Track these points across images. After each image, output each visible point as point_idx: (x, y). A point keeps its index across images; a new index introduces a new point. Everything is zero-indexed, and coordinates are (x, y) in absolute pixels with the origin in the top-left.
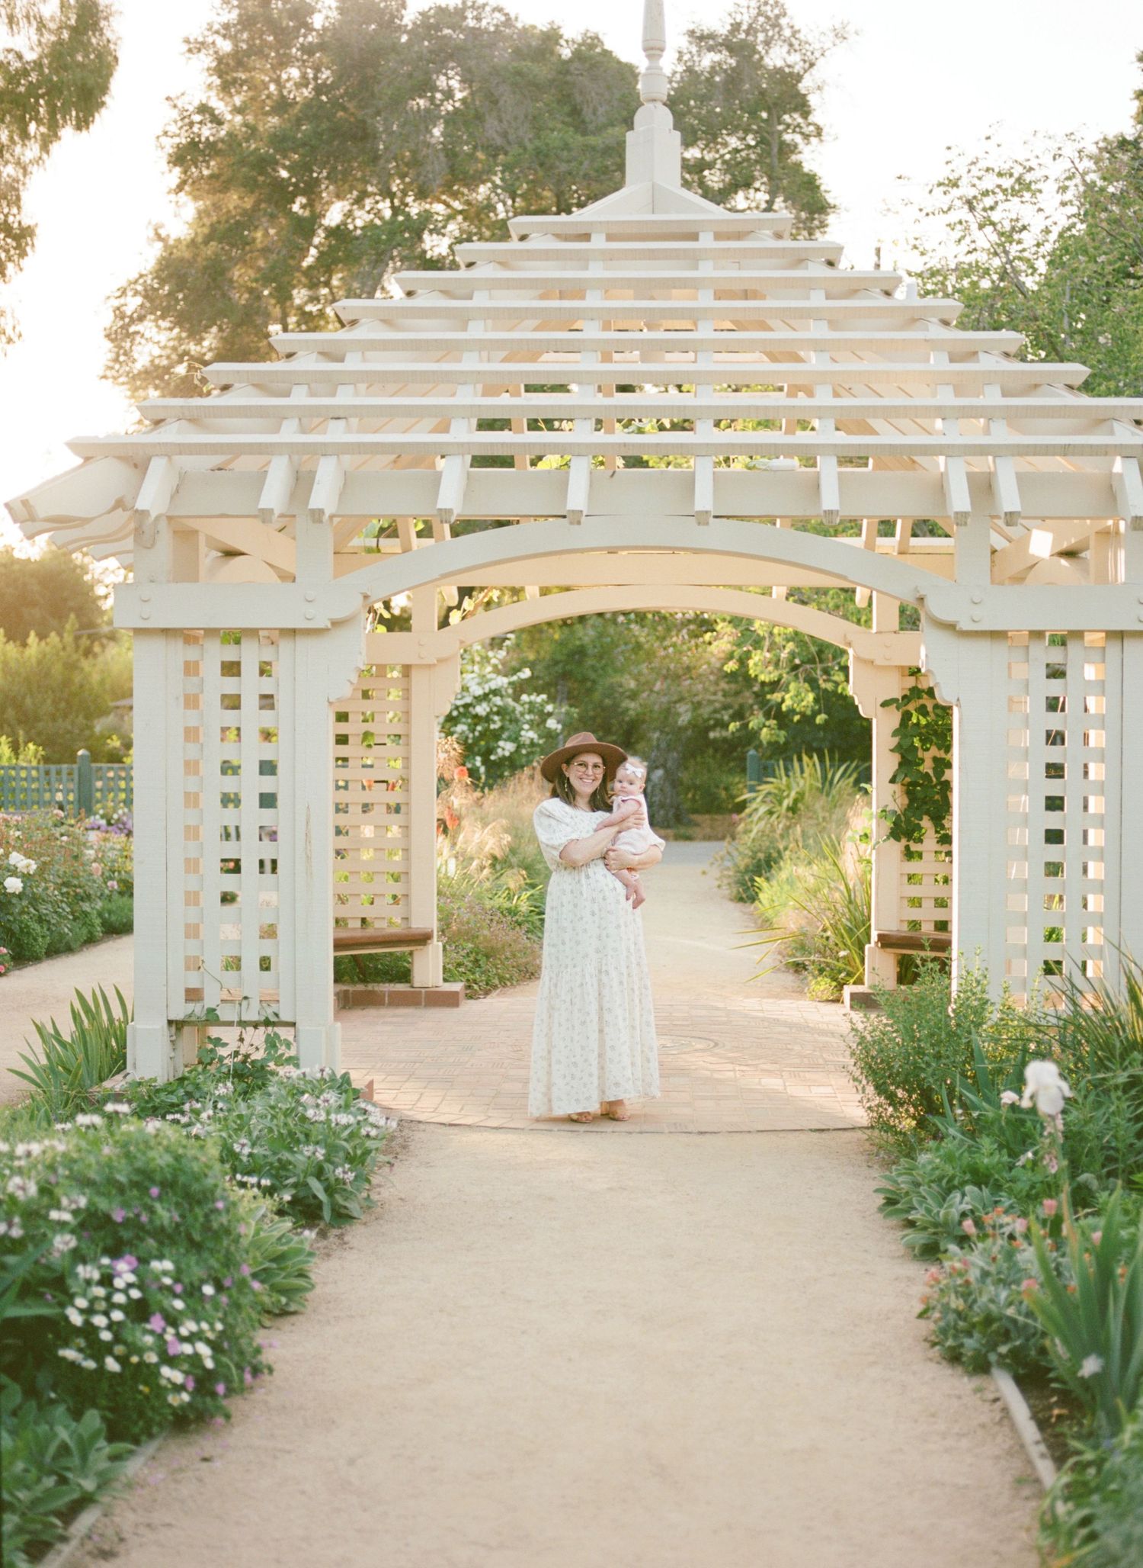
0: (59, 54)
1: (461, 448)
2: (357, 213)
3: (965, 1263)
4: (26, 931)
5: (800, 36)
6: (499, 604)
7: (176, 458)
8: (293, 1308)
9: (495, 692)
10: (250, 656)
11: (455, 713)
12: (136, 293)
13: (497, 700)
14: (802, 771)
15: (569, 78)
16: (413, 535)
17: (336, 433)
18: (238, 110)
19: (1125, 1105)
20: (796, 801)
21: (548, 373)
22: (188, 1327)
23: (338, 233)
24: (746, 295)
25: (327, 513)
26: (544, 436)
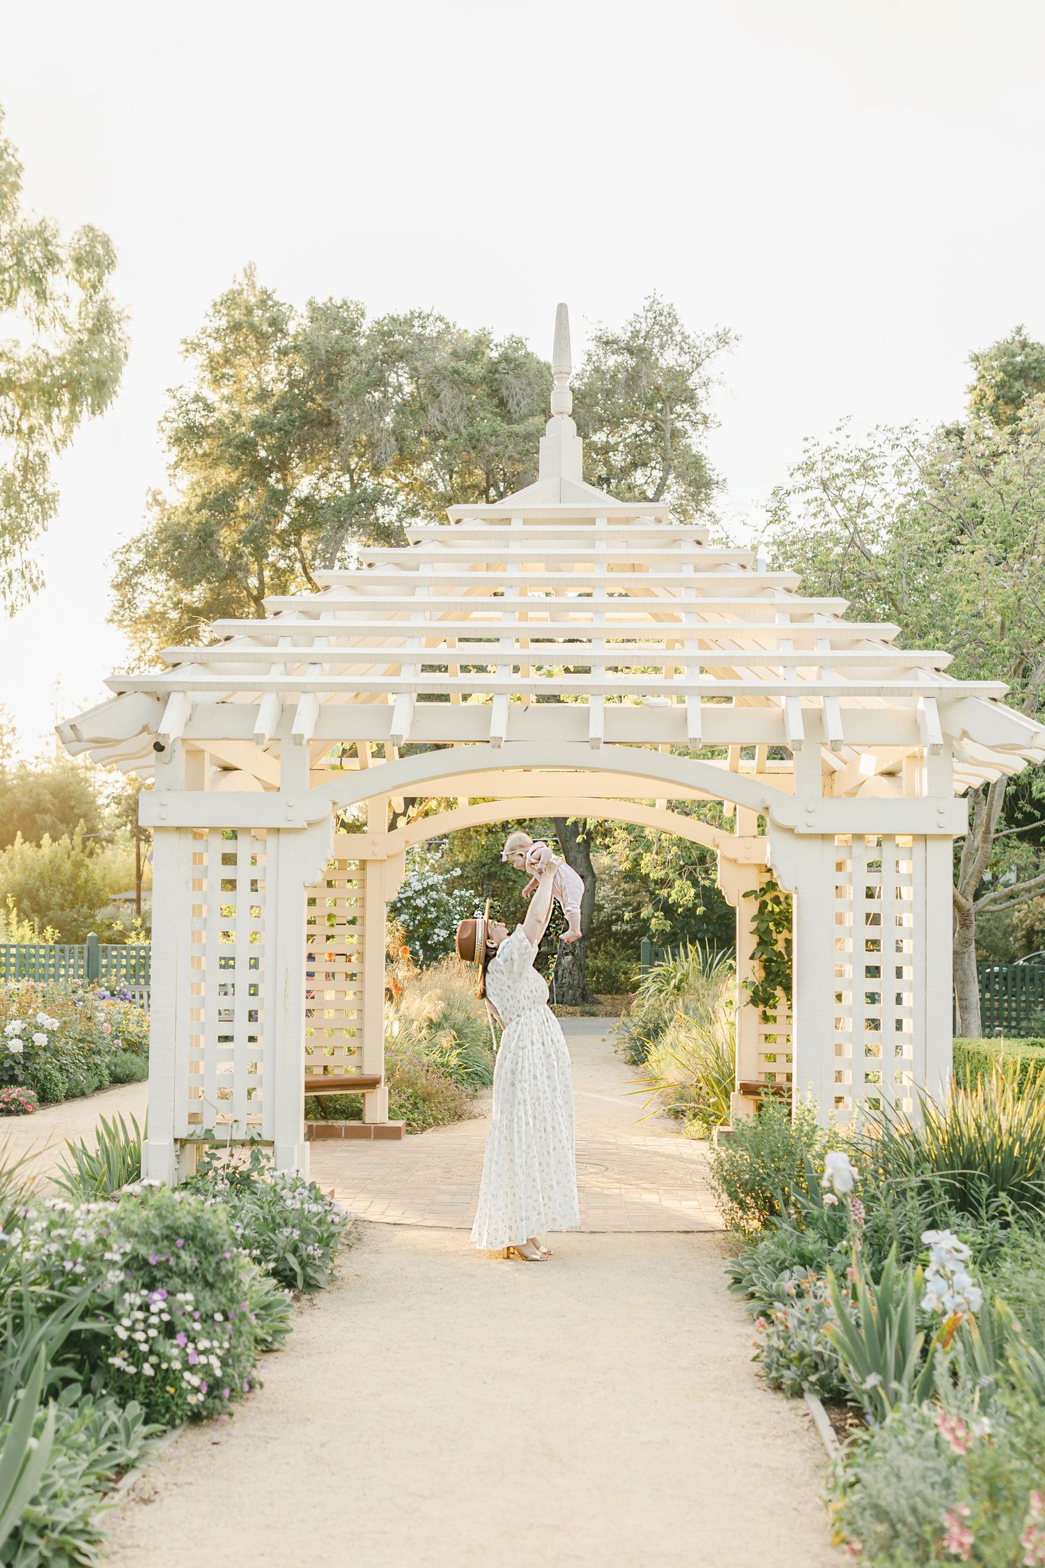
0: (79, 352)
1: (408, 688)
2: (322, 485)
3: (785, 1313)
4: (48, 1077)
5: (690, 341)
6: (436, 812)
7: (189, 693)
8: (276, 1346)
9: (432, 887)
10: (243, 848)
11: (399, 905)
12: (139, 550)
13: (434, 894)
14: (687, 957)
15: (497, 376)
16: (369, 755)
17: (312, 676)
18: (228, 399)
19: (917, 1204)
20: (681, 981)
21: (476, 629)
22: (203, 1344)
23: (305, 503)
24: (633, 568)
25: (306, 738)
26: (474, 677)
